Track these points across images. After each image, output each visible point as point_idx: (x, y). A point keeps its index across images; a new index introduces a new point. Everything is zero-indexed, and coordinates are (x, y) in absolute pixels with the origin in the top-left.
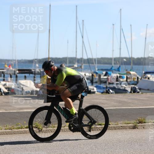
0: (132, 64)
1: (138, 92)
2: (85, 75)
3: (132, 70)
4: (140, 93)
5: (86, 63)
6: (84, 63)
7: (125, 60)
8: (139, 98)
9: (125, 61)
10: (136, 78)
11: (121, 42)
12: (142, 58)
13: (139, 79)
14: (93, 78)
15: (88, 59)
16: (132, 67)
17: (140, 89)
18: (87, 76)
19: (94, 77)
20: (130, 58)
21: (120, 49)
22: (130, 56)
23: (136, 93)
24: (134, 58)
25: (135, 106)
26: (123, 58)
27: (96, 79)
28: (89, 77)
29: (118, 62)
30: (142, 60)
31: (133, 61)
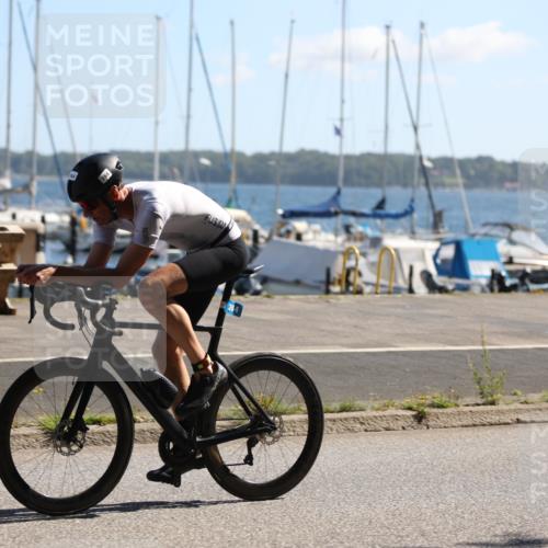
0: (233, 179)
1: (257, 293)
2: (43, 220)
3: (233, 203)
4: (264, 293)
5: (50, 174)
6: (41, 171)
7: (205, 161)
8: (257, 316)
9: (206, 166)
10: (250, 233)
11: (190, 90)
12: (272, 155)
13: (261, 240)
14: (74, 233)
15: (56, 157)
16: (235, 191)
17: (264, 280)
18: (52, 223)
19: (77, 228)
20: (227, 156)
21: (188, 117)
22: (228, 148)
23: (247, 295)
24: (241, 155)
25: (237, 347)
26: (197, 155)
27: (87, 236)
28: (61, 228)
29: (176, 171)
30: (272, 163)
31: (240, 167)
